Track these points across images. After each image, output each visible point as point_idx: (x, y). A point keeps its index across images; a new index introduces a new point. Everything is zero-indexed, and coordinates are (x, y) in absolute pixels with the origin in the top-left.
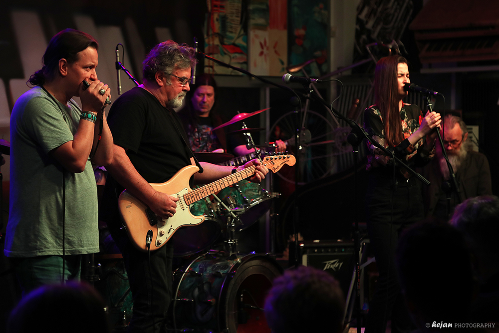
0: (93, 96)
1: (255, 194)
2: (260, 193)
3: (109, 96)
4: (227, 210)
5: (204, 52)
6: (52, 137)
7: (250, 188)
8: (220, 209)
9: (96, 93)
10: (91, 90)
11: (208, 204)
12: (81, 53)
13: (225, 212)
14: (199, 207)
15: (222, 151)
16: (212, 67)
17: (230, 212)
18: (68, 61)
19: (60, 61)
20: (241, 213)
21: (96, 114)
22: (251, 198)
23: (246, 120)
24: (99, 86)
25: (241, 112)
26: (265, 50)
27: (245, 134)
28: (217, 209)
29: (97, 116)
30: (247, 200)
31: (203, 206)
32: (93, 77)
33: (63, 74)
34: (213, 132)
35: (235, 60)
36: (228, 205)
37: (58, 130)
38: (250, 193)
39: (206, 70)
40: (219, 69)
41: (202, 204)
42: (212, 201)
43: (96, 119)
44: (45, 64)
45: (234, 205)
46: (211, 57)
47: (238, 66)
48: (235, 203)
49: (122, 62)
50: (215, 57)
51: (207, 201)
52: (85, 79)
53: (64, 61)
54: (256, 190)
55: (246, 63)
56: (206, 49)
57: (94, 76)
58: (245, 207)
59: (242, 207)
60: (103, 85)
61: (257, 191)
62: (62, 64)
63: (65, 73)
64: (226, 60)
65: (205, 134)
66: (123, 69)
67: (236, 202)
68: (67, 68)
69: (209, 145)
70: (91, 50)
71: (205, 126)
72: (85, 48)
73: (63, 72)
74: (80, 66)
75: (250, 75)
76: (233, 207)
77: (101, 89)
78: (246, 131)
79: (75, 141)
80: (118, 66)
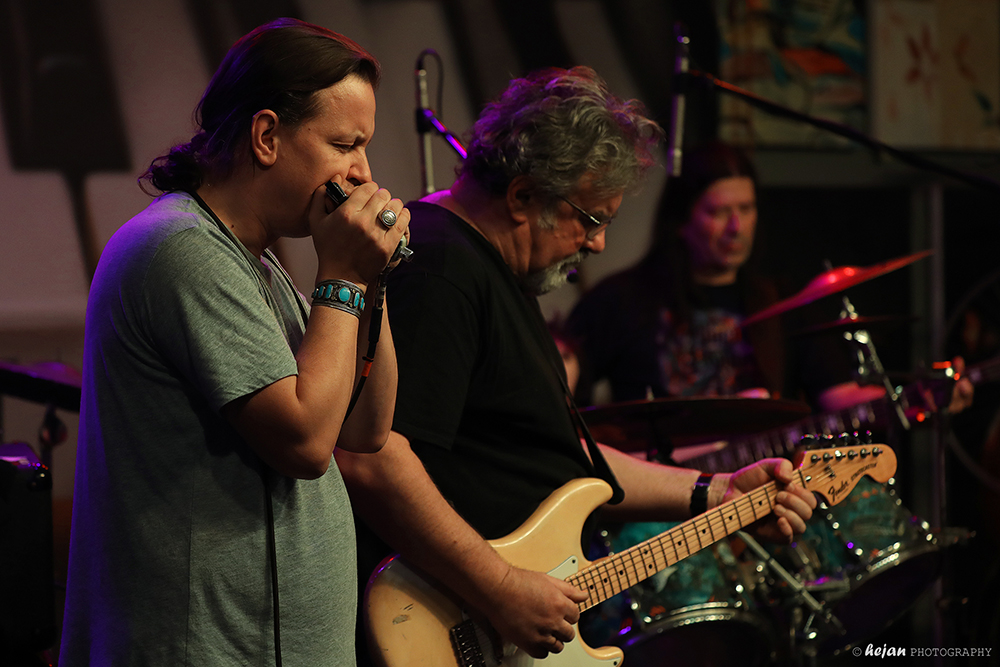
0: (357, 233)
1: (886, 532)
2: (901, 530)
3: (405, 234)
4: (789, 588)
5: (716, 73)
6: (228, 364)
7: (867, 513)
8: (766, 582)
9: (367, 221)
10: (354, 211)
11: (723, 568)
12: (325, 94)
13: (783, 593)
14: (695, 576)
15: (763, 394)
16: (745, 121)
17: (800, 592)
18: (281, 120)
19: (256, 117)
20: (837, 595)
21: (363, 288)
22: (869, 548)
23: (854, 292)
24: (376, 199)
25: (838, 264)
26: (926, 66)
27: (848, 336)
28: (758, 584)
29: (366, 296)
30: (859, 552)
31: (708, 574)
32: (356, 173)
33: (265, 159)
34: (744, 333)
35: (825, 98)
36: (794, 568)
37: (246, 341)
38: (866, 530)
39: (727, 132)
40: (768, 129)
41: (704, 565)
42: (741, 558)
43: (363, 306)
44: (203, 126)
45: (815, 571)
46: (742, 89)
47: (834, 118)
48: (817, 564)
49: (434, 108)
50: (757, 89)
51: (720, 558)
52: (333, 177)
53: (270, 116)
54: (887, 519)
55: (864, 106)
56: (727, 65)
57: (361, 169)
58: (852, 575)
59: (839, 577)
60: (389, 197)
61: (892, 522)
62: (264, 126)
63: (271, 156)
64: (794, 98)
65: (718, 338)
66: (439, 133)
67: (821, 558)
68: (276, 141)
69: (728, 375)
70: (354, 87)
71: (718, 314)
72: (339, 77)
73: (265, 153)
74: (320, 135)
75: (875, 148)
76: (812, 577)
77: (384, 211)
78: (855, 327)
79: (304, 375)
80: (424, 123)
